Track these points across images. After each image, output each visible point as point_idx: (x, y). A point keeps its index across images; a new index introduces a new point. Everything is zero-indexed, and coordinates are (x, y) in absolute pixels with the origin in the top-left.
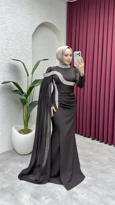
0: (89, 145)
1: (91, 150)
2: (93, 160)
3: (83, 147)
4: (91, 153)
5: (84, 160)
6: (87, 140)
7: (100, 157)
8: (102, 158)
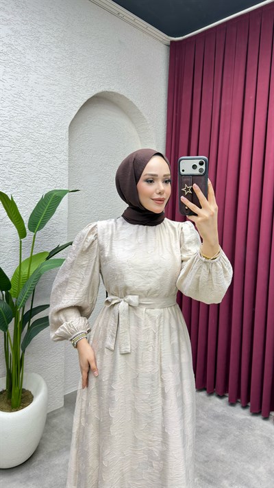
0: (216, 423)
1: (220, 439)
2: (227, 478)
3: (200, 427)
4: (220, 451)
5: (201, 476)
6: (211, 404)
7: (246, 467)
8: (252, 468)
